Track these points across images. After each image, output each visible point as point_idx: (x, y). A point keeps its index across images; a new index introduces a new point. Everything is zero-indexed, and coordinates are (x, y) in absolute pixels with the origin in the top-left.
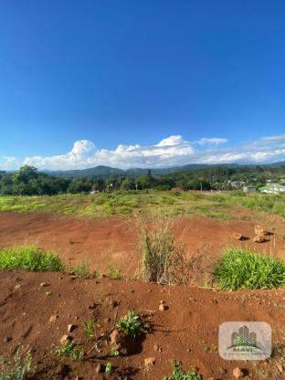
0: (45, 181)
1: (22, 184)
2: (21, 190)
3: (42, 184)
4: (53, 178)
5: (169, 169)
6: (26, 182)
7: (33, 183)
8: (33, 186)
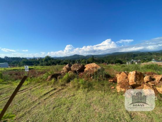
0: (53, 61)
1: (46, 62)
2: (45, 64)
3: (52, 62)
4: (56, 60)
5: (105, 55)
6: (47, 61)
7: (49, 62)
8: (49, 63)
